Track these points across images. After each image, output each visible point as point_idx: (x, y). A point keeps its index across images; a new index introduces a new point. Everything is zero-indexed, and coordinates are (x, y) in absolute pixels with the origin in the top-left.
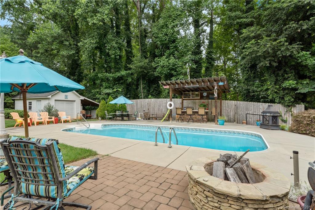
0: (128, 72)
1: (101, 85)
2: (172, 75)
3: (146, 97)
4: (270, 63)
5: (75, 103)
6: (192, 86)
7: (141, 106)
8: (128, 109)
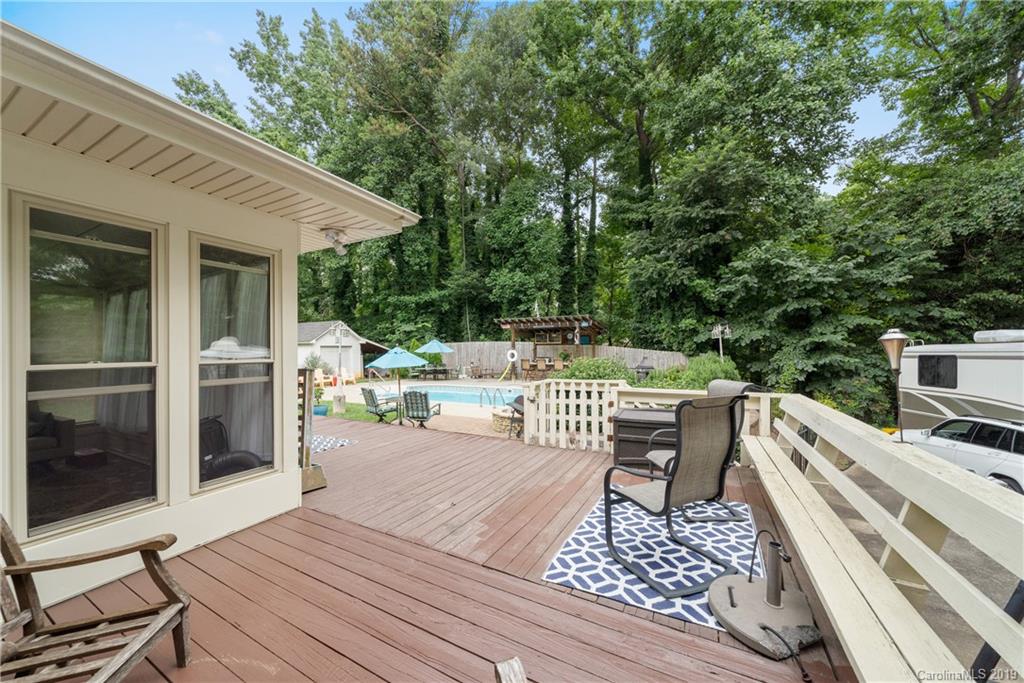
0: (443, 292)
1: (394, 316)
2: (520, 302)
3: (475, 338)
4: (658, 294)
5: (351, 350)
6: (544, 326)
7: (467, 355)
8: (444, 361)
